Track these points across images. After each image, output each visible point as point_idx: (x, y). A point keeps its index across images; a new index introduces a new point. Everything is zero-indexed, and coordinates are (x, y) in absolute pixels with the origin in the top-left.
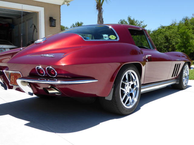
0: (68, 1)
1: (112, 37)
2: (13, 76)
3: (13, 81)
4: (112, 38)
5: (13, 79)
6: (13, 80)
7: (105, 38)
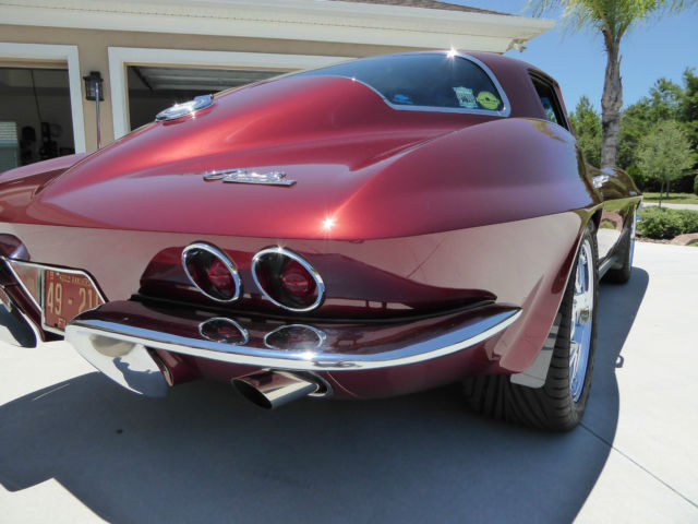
0: (522, 41)
1: (487, 99)
2: (59, 285)
3: (58, 313)
4: (485, 104)
5: (59, 300)
6: (56, 305)
7: (465, 104)
